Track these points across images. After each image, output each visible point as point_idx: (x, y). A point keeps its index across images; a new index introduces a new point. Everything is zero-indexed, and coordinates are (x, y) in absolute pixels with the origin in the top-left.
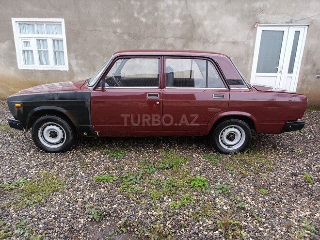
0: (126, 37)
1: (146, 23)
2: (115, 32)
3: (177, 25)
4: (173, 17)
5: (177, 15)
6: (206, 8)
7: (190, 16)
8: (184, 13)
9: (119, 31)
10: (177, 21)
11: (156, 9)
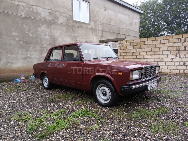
0: (21, 43)
1: (32, 37)
2: (15, 40)
3: (48, 39)
4: (45, 35)
5: (47, 35)
6: (59, 33)
7: (53, 36)
8: (50, 34)
9: (17, 39)
10: (47, 37)
11: (37, 31)
